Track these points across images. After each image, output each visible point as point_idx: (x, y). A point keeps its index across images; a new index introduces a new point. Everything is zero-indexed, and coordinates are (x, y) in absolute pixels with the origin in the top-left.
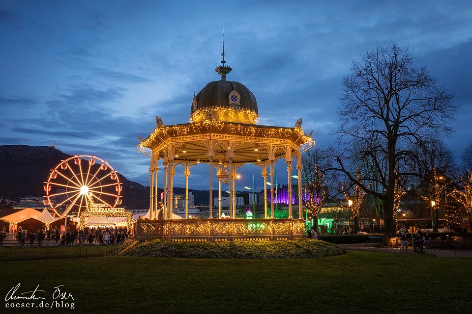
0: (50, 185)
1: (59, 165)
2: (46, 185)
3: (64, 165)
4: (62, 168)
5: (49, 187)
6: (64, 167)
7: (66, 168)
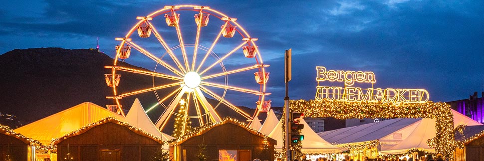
0: (117, 72)
1: (134, 27)
2: (110, 71)
3: (145, 28)
4: (140, 33)
5: (116, 77)
6: (145, 32)
7: (149, 34)
